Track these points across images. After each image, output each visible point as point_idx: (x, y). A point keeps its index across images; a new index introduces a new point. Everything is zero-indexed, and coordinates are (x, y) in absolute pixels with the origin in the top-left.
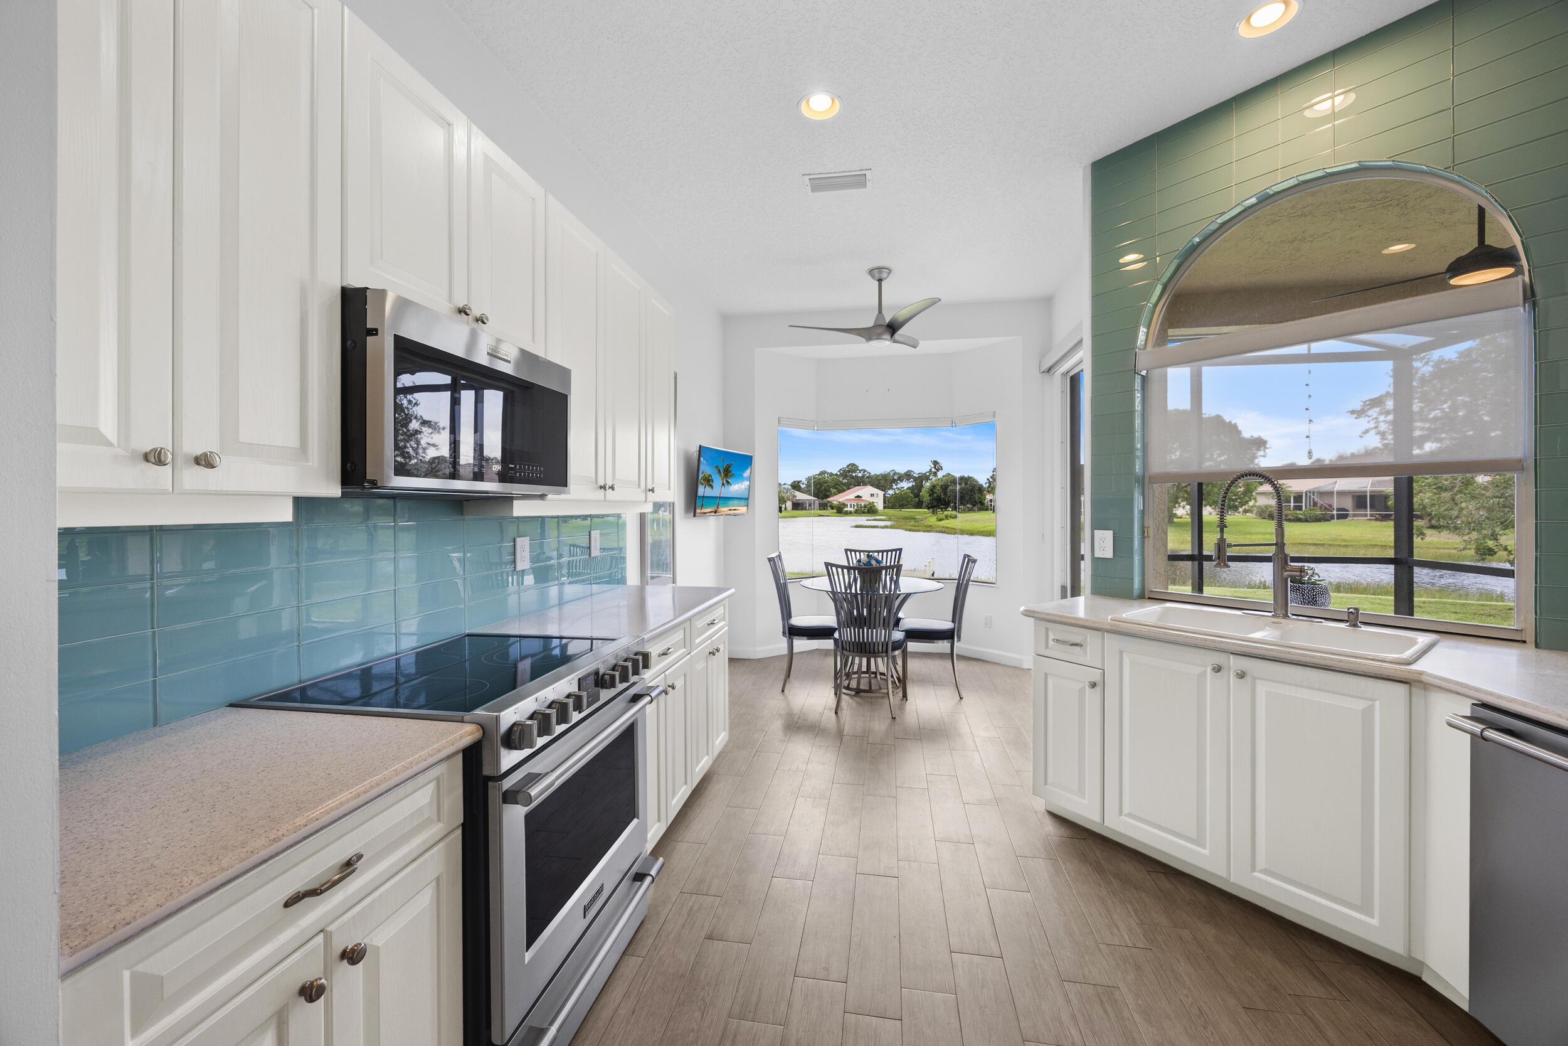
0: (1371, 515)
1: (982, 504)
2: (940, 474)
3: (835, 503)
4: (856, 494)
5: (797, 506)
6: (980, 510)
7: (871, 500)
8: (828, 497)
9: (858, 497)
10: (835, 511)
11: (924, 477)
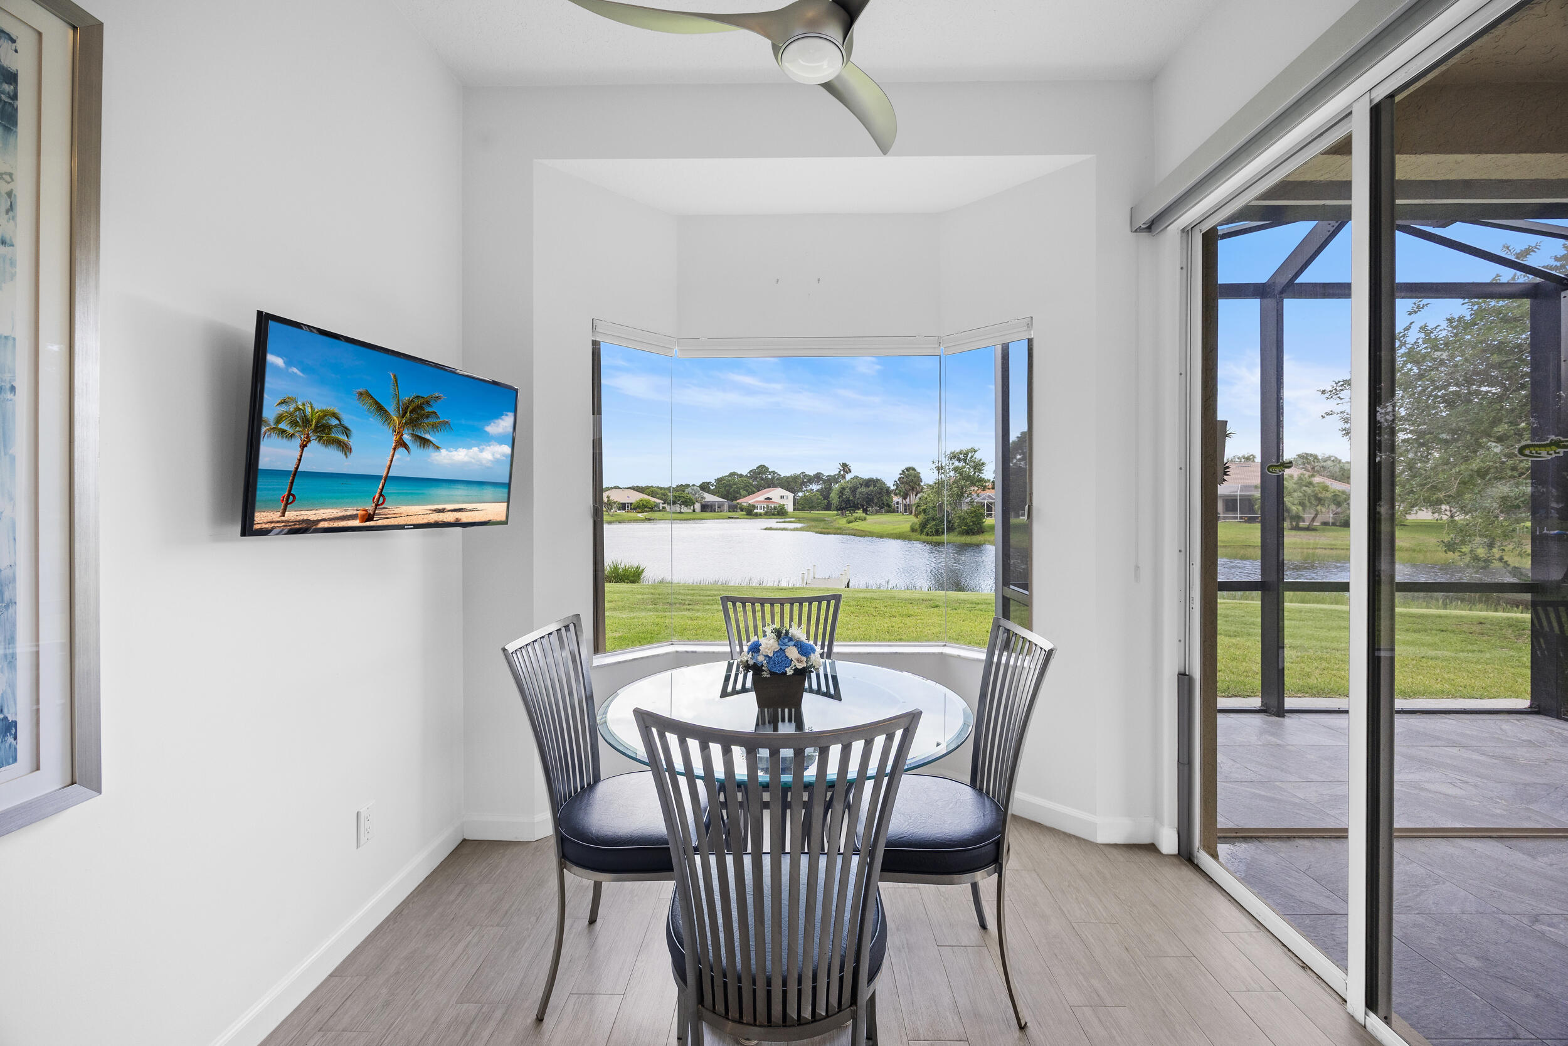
0: (1241, 518)
1: (889, 506)
2: (849, 477)
3: (745, 504)
4: (767, 496)
5: (705, 507)
6: (888, 512)
7: (782, 502)
8: (736, 499)
9: (768, 498)
10: (744, 513)
11: (831, 480)
